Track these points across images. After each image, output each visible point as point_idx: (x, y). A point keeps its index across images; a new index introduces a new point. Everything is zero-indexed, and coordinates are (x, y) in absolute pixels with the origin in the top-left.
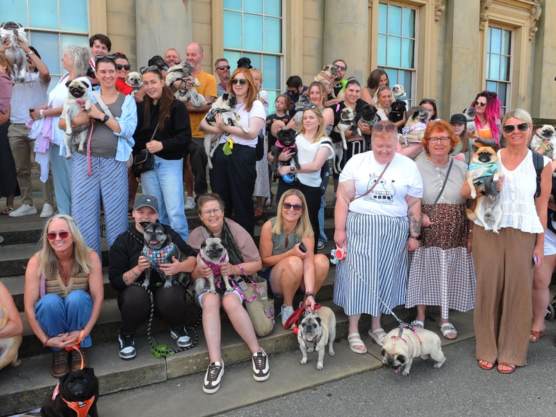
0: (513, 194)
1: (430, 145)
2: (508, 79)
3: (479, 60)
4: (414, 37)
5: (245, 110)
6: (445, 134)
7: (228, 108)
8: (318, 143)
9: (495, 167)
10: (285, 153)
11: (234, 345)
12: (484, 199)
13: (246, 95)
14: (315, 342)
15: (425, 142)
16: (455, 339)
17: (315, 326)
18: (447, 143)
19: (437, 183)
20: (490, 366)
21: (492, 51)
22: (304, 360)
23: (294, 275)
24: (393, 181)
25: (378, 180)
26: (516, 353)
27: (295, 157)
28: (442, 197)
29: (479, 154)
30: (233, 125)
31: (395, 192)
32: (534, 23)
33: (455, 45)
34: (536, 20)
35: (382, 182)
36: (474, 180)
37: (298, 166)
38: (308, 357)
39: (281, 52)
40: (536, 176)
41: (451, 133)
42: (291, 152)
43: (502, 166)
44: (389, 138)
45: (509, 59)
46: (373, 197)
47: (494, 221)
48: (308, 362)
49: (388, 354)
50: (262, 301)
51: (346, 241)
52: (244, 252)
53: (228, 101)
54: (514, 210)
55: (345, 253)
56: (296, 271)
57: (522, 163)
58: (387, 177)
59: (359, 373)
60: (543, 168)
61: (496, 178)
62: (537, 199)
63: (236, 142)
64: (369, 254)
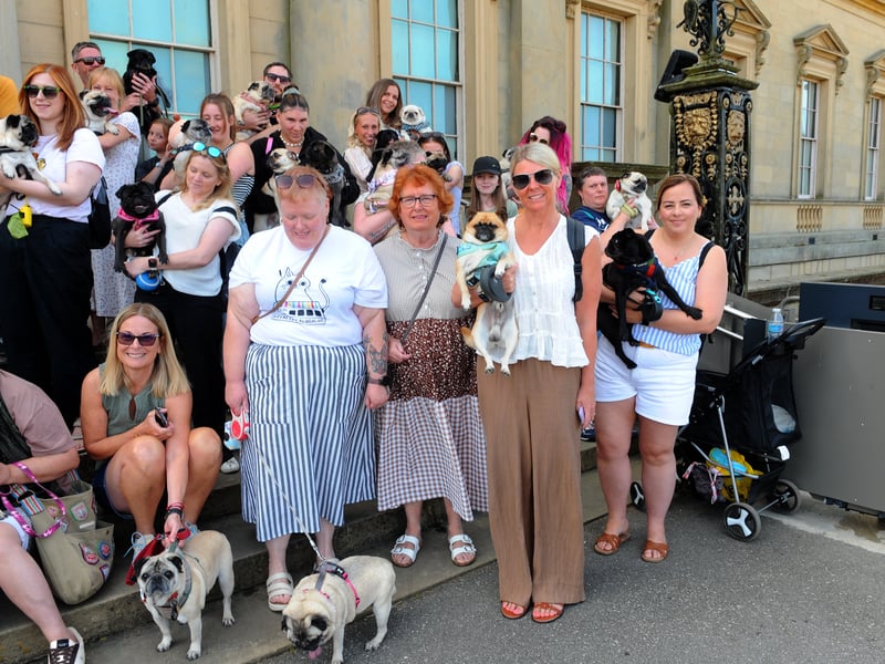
0: (535, 298)
1: (403, 210)
2: (617, 103)
3: (568, 72)
4: (457, 27)
5: (56, 147)
6: (427, 190)
7: (17, 144)
8: (207, 212)
9: (500, 248)
10: (138, 232)
11: (10, 630)
12: (487, 308)
13: (59, 119)
14: (174, 606)
15: (394, 205)
16: (471, 563)
17: (170, 575)
18: (432, 205)
19: (417, 281)
20: (520, 611)
21: (590, 56)
22: (166, 641)
23: (145, 474)
24: (323, 281)
25: (297, 280)
26: (562, 581)
27: (159, 240)
28: (425, 307)
29: (475, 226)
30: (29, 177)
31: (328, 300)
32: (655, 10)
33: (525, 42)
34: (657, 5)
35: (303, 284)
36: (467, 275)
37: (164, 257)
38: (172, 636)
39: (210, 45)
40: (573, 263)
41: (439, 188)
42: (149, 230)
43: (517, 247)
44: (305, 200)
45: (618, 68)
46: (288, 313)
47: (505, 349)
48: (173, 644)
49: (294, 621)
50: (84, 530)
51: (246, 399)
52: (31, 437)
53: (18, 131)
54: (537, 326)
55: (245, 425)
56: (147, 467)
57: (547, 242)
58: (312, 274)
59: (272, 656)
60: (584, 248)
61: (499, 271)
62: (578, 303)
63: (39, 212)
64: (289, 420)
